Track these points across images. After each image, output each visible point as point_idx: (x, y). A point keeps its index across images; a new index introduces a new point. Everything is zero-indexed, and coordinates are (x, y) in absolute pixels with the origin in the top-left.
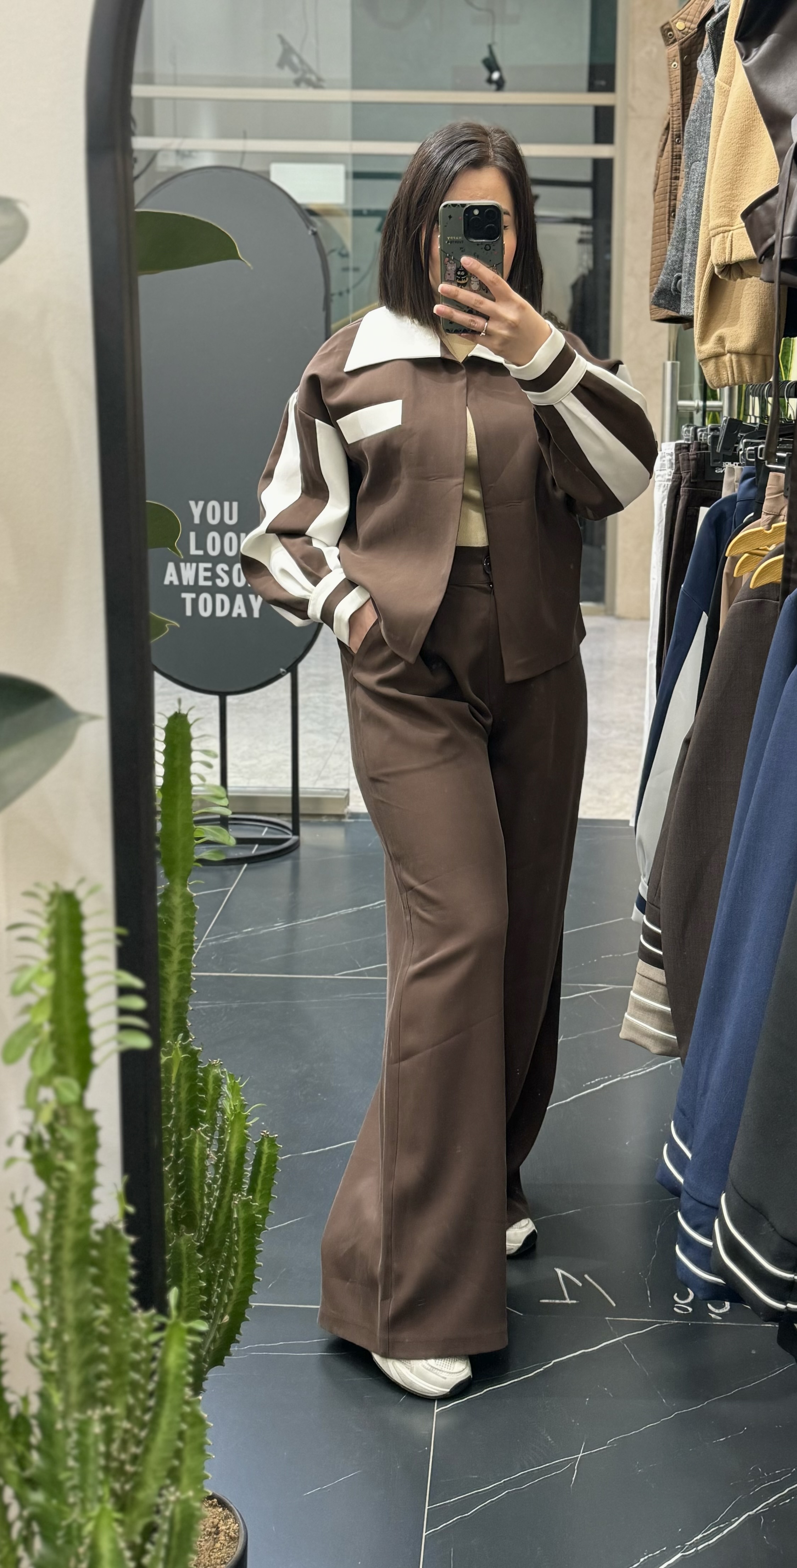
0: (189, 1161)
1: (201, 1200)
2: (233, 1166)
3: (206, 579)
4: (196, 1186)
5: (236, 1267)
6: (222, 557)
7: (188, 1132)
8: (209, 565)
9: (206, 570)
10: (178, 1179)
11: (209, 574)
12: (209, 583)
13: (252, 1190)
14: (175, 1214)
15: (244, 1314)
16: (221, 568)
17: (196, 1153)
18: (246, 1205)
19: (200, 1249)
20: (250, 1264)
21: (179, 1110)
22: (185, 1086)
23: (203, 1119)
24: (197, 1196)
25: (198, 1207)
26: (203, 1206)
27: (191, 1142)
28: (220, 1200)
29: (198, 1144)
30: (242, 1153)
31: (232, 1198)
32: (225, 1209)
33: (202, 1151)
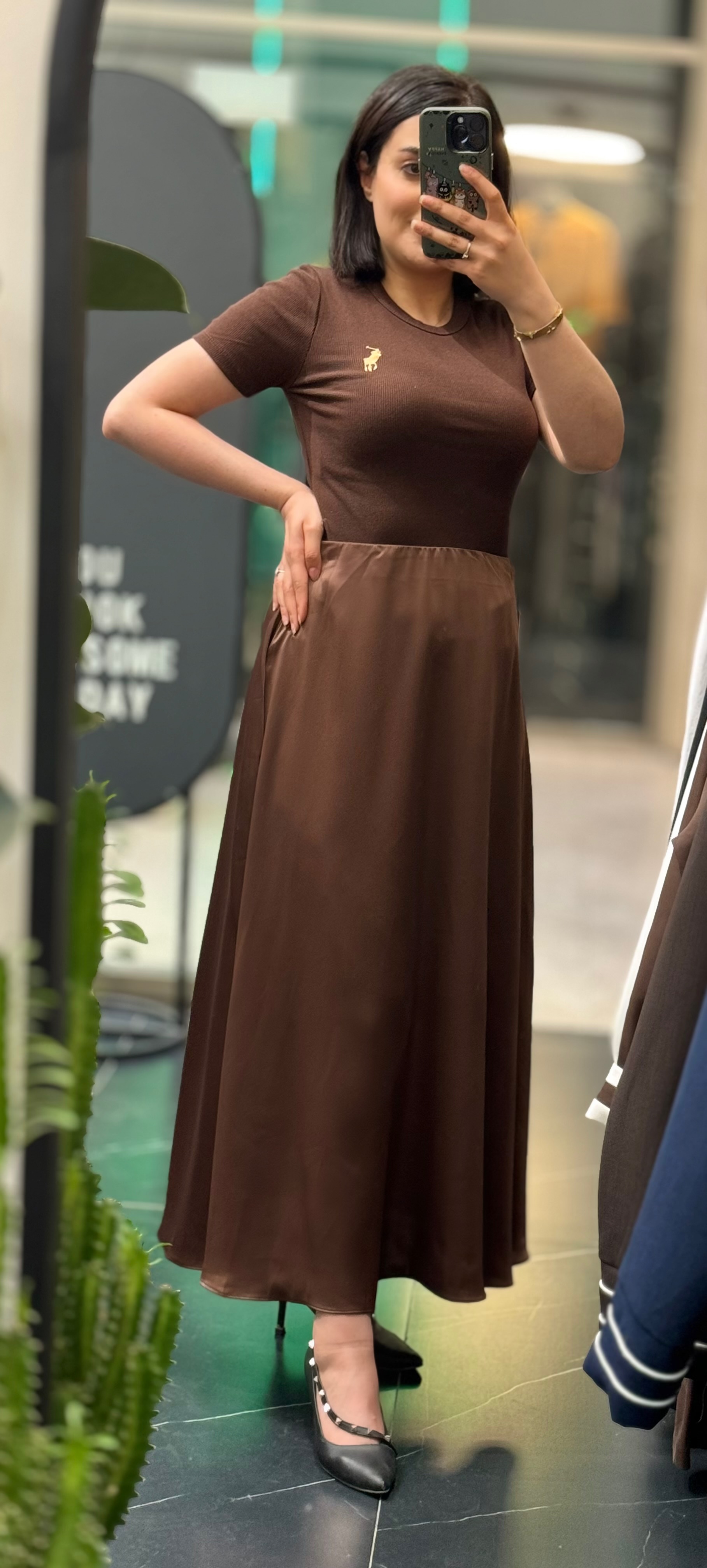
0: (79, 1303)
1: (91, 1347)
2: (129, 1311)
4: (85, 1330)
7: (80, 1267)
13: (151, 1340)
17: (89, 1292)
18: (143, 1357)
21: (72, 1241)
22: (80, 1216)
23: (96, 1254)
24: (85, 1343)
25: (87, 1356)
26: (93, 1353)
28: (114, 1350)
29: (91, 1282)
30: (141, 1297)
31: (126, 1348)
33: (95, 1289)
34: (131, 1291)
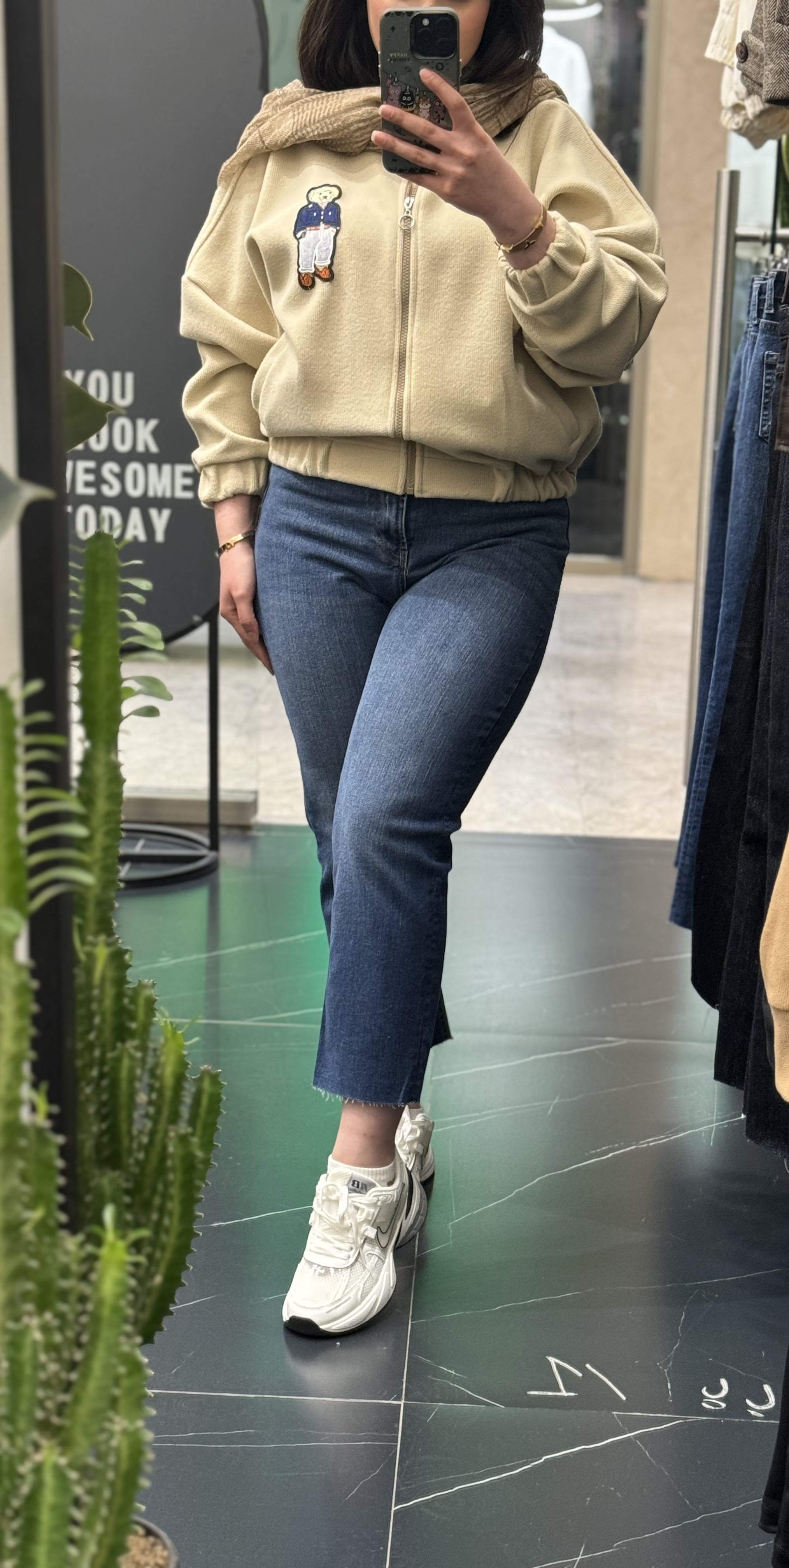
0: (114, 1085)
1: (129, 1132)
2: (168, 1094)
3: (87, 484)
4: (123, 1115)
5: (171, 1215)
6: (110, 454)
7: (114, 1048)
8: (91, 464)
9: (87, 471)
10: (103, 1104)
11: (91, 478)
12: (91, 491)
13: (192, 1122)
14: (98, 1148)
15: (179, 1278)
16: (109, 468)
17: (124, 1073)
18: (183, 1140)
19: (128, 1192)
20: (188, 1216)
21: (103, 1021)
22: (110, 991)
23: (132, 1034)
24: (124, 1127)
25: (125, 1142)
26: (131, 1138)
27: (118, 1060)
28: (152, 1134)
29: (126, 1063)
30: (180, 1079)
31: (166, 1132)
32: (157, 1148)
33: (131, 1070)
34: (168, 1072)
